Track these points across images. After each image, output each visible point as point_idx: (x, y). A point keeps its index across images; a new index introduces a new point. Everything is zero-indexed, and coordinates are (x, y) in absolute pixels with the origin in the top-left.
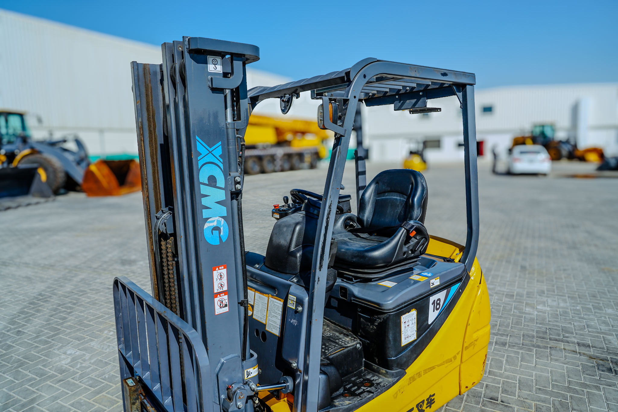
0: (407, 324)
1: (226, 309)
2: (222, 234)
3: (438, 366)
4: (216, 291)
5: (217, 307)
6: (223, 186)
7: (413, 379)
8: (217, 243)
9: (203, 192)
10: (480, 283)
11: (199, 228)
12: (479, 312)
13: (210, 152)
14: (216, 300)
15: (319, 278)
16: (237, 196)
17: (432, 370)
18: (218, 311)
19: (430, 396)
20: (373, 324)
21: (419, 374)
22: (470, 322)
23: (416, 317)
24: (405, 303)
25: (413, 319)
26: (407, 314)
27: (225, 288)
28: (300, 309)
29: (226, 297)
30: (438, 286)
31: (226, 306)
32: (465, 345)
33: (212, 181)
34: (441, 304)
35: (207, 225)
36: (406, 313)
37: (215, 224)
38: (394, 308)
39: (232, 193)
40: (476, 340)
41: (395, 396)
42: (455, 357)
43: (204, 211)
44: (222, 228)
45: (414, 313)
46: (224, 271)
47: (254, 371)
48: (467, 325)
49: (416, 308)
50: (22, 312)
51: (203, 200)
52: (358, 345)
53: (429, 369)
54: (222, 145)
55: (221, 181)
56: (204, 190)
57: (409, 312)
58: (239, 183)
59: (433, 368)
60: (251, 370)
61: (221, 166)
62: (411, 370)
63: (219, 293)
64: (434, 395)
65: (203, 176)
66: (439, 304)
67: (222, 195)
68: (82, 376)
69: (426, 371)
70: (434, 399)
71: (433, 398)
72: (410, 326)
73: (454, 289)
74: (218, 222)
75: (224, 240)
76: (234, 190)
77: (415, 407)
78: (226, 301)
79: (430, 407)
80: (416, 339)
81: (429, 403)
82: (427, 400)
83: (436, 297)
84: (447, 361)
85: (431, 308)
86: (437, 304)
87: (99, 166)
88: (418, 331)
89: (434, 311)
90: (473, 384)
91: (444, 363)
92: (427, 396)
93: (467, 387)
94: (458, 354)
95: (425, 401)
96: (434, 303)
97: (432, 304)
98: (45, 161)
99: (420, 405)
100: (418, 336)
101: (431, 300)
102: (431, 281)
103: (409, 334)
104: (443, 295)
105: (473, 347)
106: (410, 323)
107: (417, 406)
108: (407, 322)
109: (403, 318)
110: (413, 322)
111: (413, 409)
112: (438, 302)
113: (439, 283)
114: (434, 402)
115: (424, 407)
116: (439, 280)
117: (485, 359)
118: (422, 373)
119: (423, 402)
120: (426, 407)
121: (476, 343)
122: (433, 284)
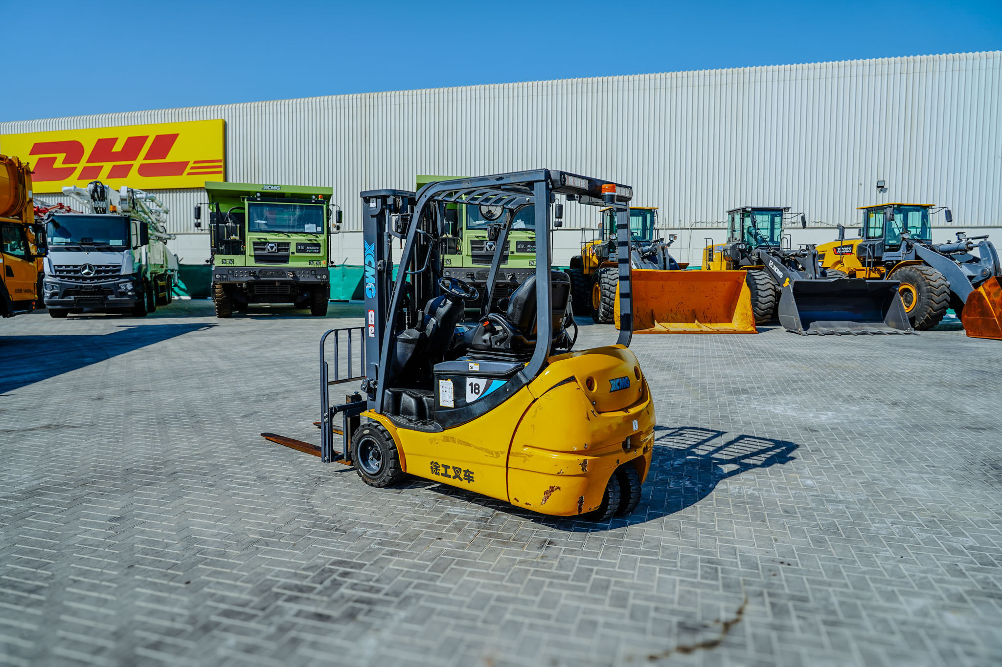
0: (444, 390)
1: (374, 336)
2: (373, 292)
4: (369, 323)
6: (374, 267)
7: (446, 439)
8: (371, 297)
9: (366, 269)
10: (540, 397)
13: (370, 249)
14: (369, 328)
17: (467, 445)
18: (370, 335)
19: (467, 470)
21: (453, 440)
23: (453, 388)
24: (444, 371)
25: (451, 388)
26: (444, 381)
27: (373, 323)
29: (374, 328)
30: (477, 372)
31: (373, 333)
32: (512, 450)
33: (370, 264)
34: (481, 390)
35: (367, 287)
36: (443, 379)
37: (370, 287)
38: (436, 371)
39: (378, 271)
40: (529, 456)
42: (498, 454)
43: (366, 279)
44: (373, 290)
45: (450, 383)
46: (373, 314)
49: (452, 381)
51: (366, 273)
53: (464, 442)
55: (373, 264)
57: (446, 380)
59: (469, 445)
61: (374, 256)
62: (447, 432)
63: (371, 325)
64: (472, 473)
65: (367, 262)
66: (478, 389)
67: (373, 272)
69: (460, 442)
70: (473, 477)
71: (471, 475)
72: (448, 392)
73: (498, 384)
74: (372, 286)
75: (374, 296)
77: (451, 467)
78: (373, 331)
79: (469, 482)
80: (453, 407)
81: (467, 476)
82: (464, 471)
83: (475, 381)
84: (487, 451)
85: (468, 388)
86: (475, 388)
87: (990, 287)
88: (455, 401)
89: (472, 393)
90: (526, 504)
91: (482, 449)
92: (464, 467)
93: (518, 501)
94: (502, 453)
95: (462, 471)
96: (471, 384)
97: (470, 385)
98: (920, 276)
99: (457, 470)
100: (455, 408)
101: (469, 380)
102: (470, 364)
103: (447, 399)
104: (482, 383)
105: (523, 459)
106: (447, 390)
107: (454, 468)
108: (444, 387)
109: (441, 382)
110: (450, 391)
111: (449, 467)
112: (477, 387)
113: (478, 369)
114: (474, 481)
115: (462, 475)
116: (478, 367)
117: (550, 491)
118: (457, 441)
119: (460, 470)
120: (464, 478)
121: (527, 458)
122: (472, 368)
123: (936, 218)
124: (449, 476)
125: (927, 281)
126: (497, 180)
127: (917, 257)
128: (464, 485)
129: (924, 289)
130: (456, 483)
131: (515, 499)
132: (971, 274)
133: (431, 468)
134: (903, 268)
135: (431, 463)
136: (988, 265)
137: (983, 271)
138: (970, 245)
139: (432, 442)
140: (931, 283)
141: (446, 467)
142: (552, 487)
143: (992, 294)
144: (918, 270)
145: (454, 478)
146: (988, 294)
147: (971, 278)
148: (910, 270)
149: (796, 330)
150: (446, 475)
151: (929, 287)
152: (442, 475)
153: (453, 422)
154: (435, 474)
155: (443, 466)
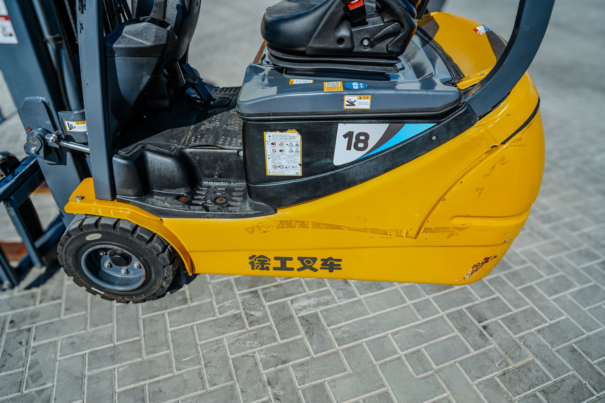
0: (278, 148)
1: (14, 40)
3: (349, 229)
7: (288, 224)
10: (503, 143)
15: (81, 24)
17: (334, 228)
19: (330, 259)
21: (303, 224)
22: (446, 197)
23: (300, 143)
24: (275, 114)
25: (294, 144)
26: (278, 133)
27: (5, 13)
30: (365, 111)
31: (12, 35)
32: (426, 225)
34: (372, 143)
36: (275, 131)
38: (250, 115)
40: (459, 229)
41: (251, 230)
42: (398, 232)
45: (294, 136)
47: (78, 127)
48: (442, 198)
49: (299, 131)
53: (326, 224)
57: (282, 131)
59: (338, 227)
62: (284, 213)
64: (339, 260)
66: (366, 142)
69: (317, 225)
70: (340, 265)
71: (335, 263)
72: (287, 153)
77: (295, 259)
79: (331, 271)
80: (300, 174)
81: (328, 265)
82: (322, 260)
83: (356, 128)
84: (373, 231)
85: (341, 143)
86: (358, 141)
88: (305, 165)
89: (349, 148)
91: (365, 230)
92: (321, 255)
94: (406, 230)
95: (319, 260)
96: (349, 135)
97: (345, 136)
99: (307, 260)
100: (305, 175)
101: (343, 129)
102: (347, 98)
103: (284, 163)
104: (375, 130)
105: (447, 234)
106: (287, 149)
107: (301, 259)
108: (278, 144)
109: (269, 137)
110: (294, 149)
111: (291, 259)
112: (362, 138)
113: (368, 107)
114: (341, 269)
115: (318, 265)
116: (369, 101)
117: (483, 263)
118: (310, 225)
119: (314, 260)
120: (321, 268)
121: (457, 231)
122: (352, 104)
124: (291, 269)
128: (323, 275)
133: (252, 263)
135: (250, 258)
139: (253, 232)
141: (283, 260)
142: (486, 259)
145: (300, 269)
150: (284, 268)
152: (275, 269)
153: (299, 198)
154: (260, 269)
155: (276, 258)
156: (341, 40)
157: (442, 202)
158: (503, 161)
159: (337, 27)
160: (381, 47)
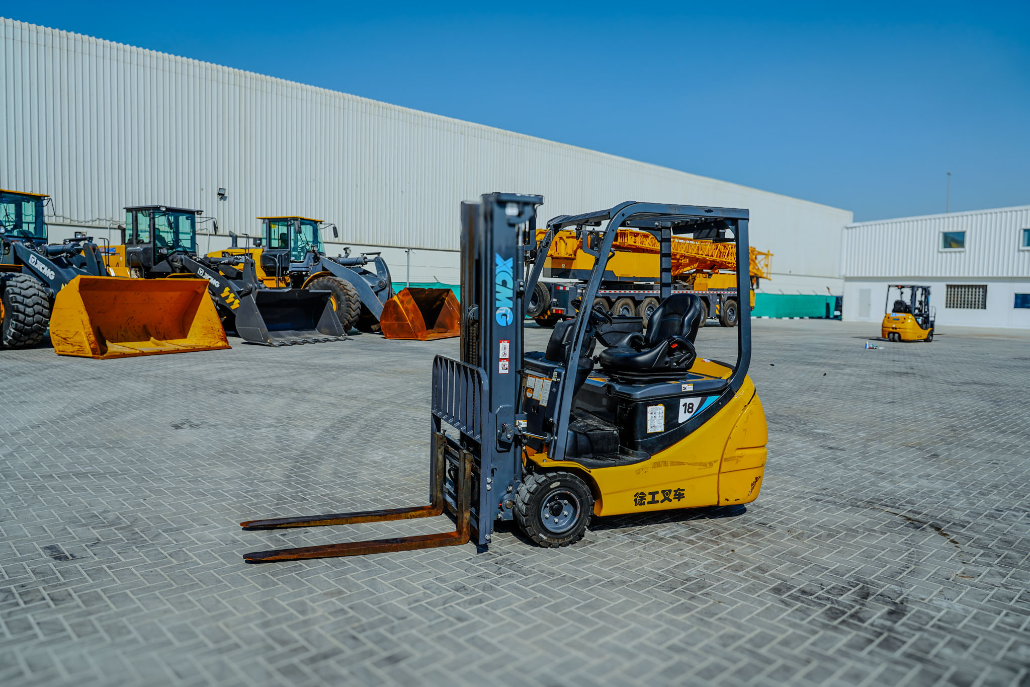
0: (653, 415)
1: (507, 371)
2: (508, 319)
3: (689, 464)
4: (500, 357)
5: (500, 368)
6: (512, 287)
7: (657, 465)
8: (505, 325)
9: (497, 290)
10: (749, 404)
11: (493, 312)
12: (745, 430)
13: (505, 264)
14: (500, 363)
15: (572, 357)
16: (521, 296)
17: (680, 465)
18: (501, 371)
19: (679, 489)
20: (626, 413)
21: (665, 463)
22: (731, 436)
23: (664, 412)
24: (652, 397)
25: (661, 412)
26: (654, 407)
27: (507, 357)
28: (559, 380)
29: (507, 363)
30: (691, 392)
31: (507, 369)
32: (725, 456)
33: (504, 283)
34: (695, 408)
35: (498, 312)
36: (652, 405)
37: (504, 312)
38: (641, 398)
39: (517, 293)
40: (741, 457)
41: (638, 472)
42: (711, 464)
43: (497, 302)
44: (508, 316)
45: (661, 408)
46: (508, 345)
47: (523, 424)
48: (729, 438)
49: (665, 406)
50: (333, 426)
51: (497, 294)
52: (615, 432)
53: (677, 462)
54: (513, 260)
55: (510, 284)
56: (498, 288)
57: (656, 405)
58: (522, 286)
59: (682, 464)
60: (521, 422)
61: (512, 274)
62: (656, 458)
63: (503, 359)
64: (684, 490)
65: (499, 280)
66: (692, 408)
67: (510, 293)
68: (392, 467)
69: (673, 464)
70: (683, 494)
71: (682, 493)
72: (657, 417)
73: (711, 400)
74: (506, 311)
75: (509, 324)
76: (519, 291)
77: (660, 492)
78: (507, 366)
79: (679, 500)
80: (663, 431)
81: (677, 495)
82: (675, 491)
83: (688, 401)
84: (700, 464)
85: (682, 409)
86: (689, 408)
87: (403, 296)
88: (666, 424)
89: (685, 412)
90: (736, 500)
91: (695, 464)
92: (673, 488)
93: (728, 500)
94: (715, 462)
95: (673, 491)
96: (685, 405)
97: (683, 406)
98: (338, 287)
99: (666, 493)
100: (666, 430)
101: (682, 401)
102: (683, 386)
103: (656, 424)
104: (696, 401)
105: (735, 461)
106: (657, 415)
107: (663, 492)
108: (653, 413)
109: (650, 409)
110: (661, 415)
111: (657, 493)
112: (691, 406)
113: (692, 389)
114: (684, 497)
115: (672, 496)
116: (692, 386)
117: (755, 482)
118: (669, 464)
119: (670, 491)
120: (674, 498)
121: (739, 459)
122: (685, 389)
123: (325, 234)
124: (657, 502)
125: (345, 291)
126: (706, 211)
127: (324, 269)
128: (675, 504)
129: (343, 298)
130: (667, 506)
131: (726, 499)
132: (371, 285)
133: (635, 500)
134: (321, 279)
135: (635, 496)
136: (383, 277)
137: (381, 282)
138: (366, 260)
139: (639, 473)
140: (349, 293)
141: (653, 494)
142: (756, 478)
143: (405, 303)
144: (336, 281)
145: (662, 502)
146: (402, 302)
147: (372, 287)
148: (328, 281)
149: (262, 342)
150: (653, 501)
151: (347, 296)
152: (649, 503)
153: (662, 446)
154: (641, 505)
155: (650, 493)
156: (667, 363)
157: (729, 440)
158: (751, 412)
159: (664, 358)
160: (683, 365)
